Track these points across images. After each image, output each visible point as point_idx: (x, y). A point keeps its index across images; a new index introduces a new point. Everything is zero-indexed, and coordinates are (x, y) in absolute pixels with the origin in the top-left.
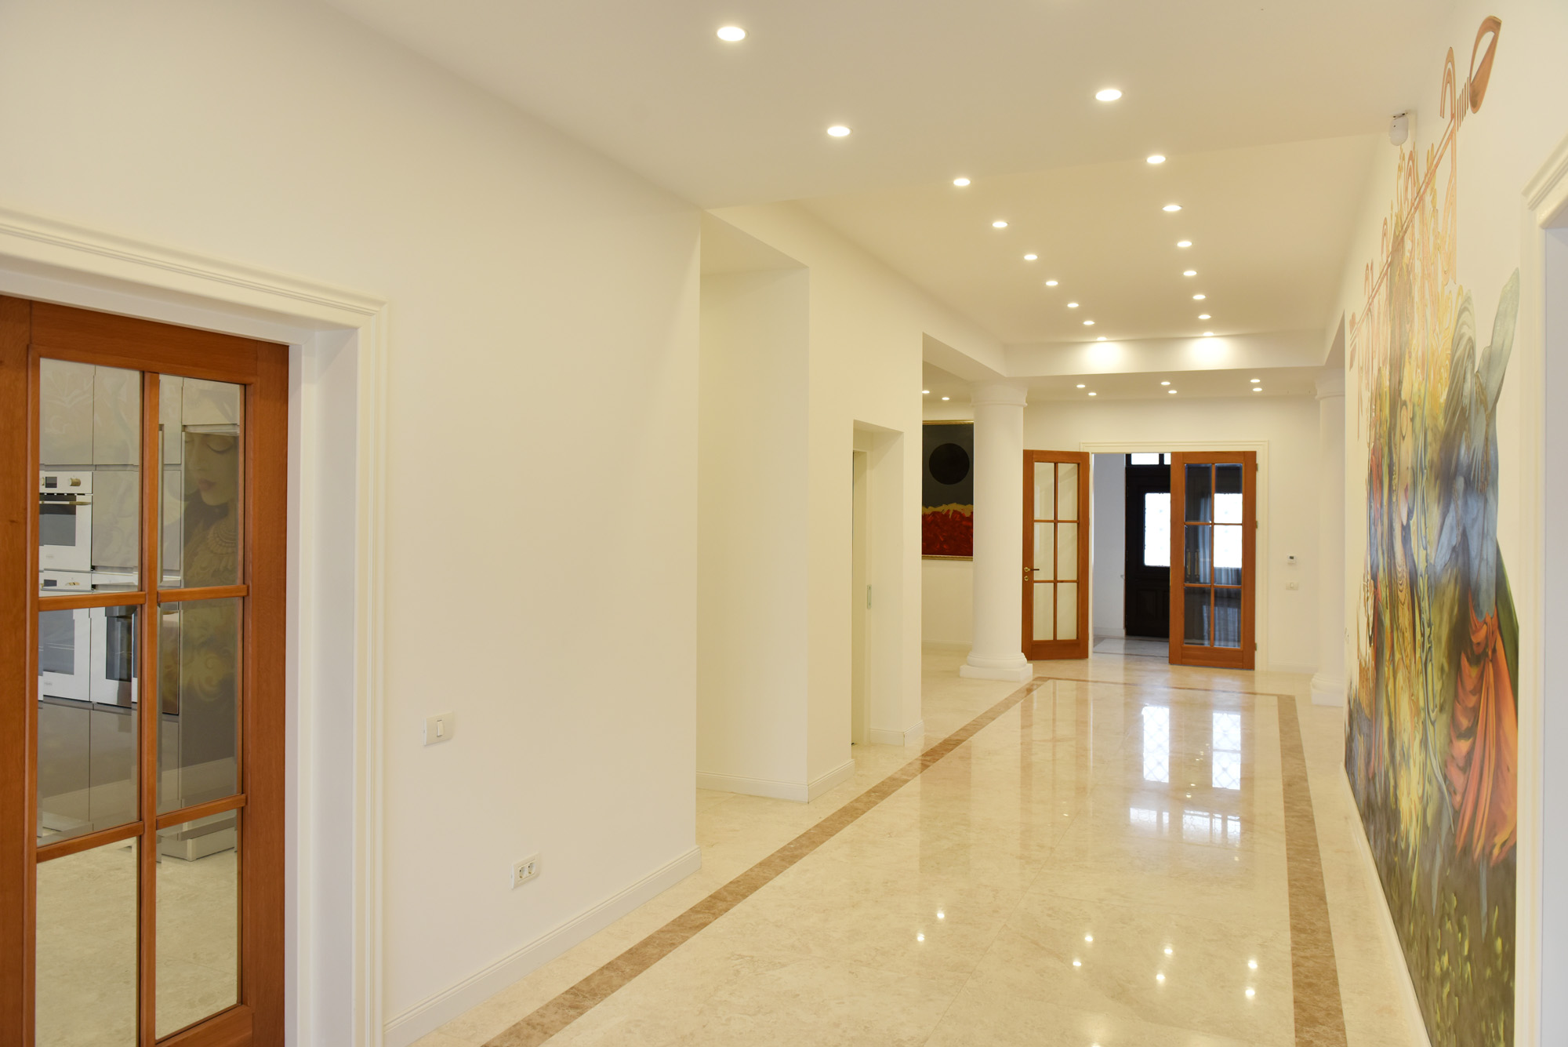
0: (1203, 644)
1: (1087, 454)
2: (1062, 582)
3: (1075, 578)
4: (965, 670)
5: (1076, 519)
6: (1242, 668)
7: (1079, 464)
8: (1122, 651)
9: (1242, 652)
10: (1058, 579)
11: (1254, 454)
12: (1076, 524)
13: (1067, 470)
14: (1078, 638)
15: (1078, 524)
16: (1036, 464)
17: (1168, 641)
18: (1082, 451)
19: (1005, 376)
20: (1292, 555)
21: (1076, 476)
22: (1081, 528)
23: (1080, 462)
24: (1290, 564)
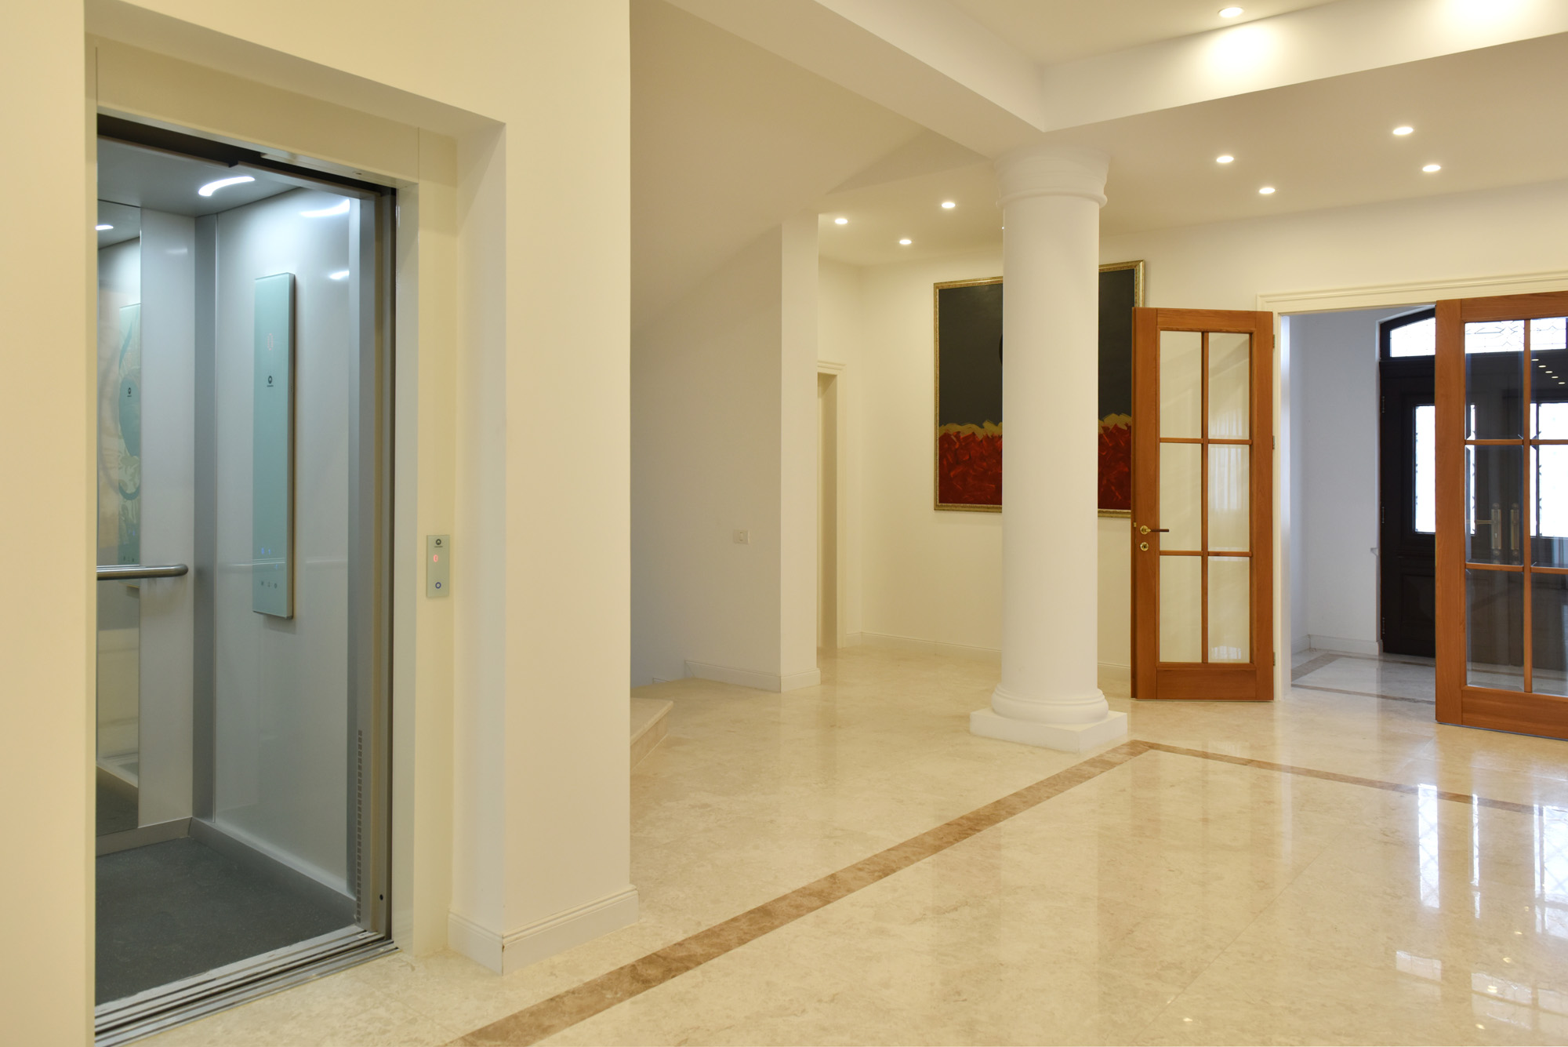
1: (1268, 316)
2: (1219, 554)
3: (1247, 549)
4: (982, 719)
5: (1247, 437)
7: (1251, 334)
8: (1373, 687)
10: (1210, 549)
12: (1247, 446)
13: (1228, 347)
14: (1252, 659)
15: (1251, 446)
16: (1163, 333)
17: (1435, 666)
18: (1259, 309)
19: (1043, 130)
21: (1248, 360)
22: (1255, 453)
23: (1253, 329)
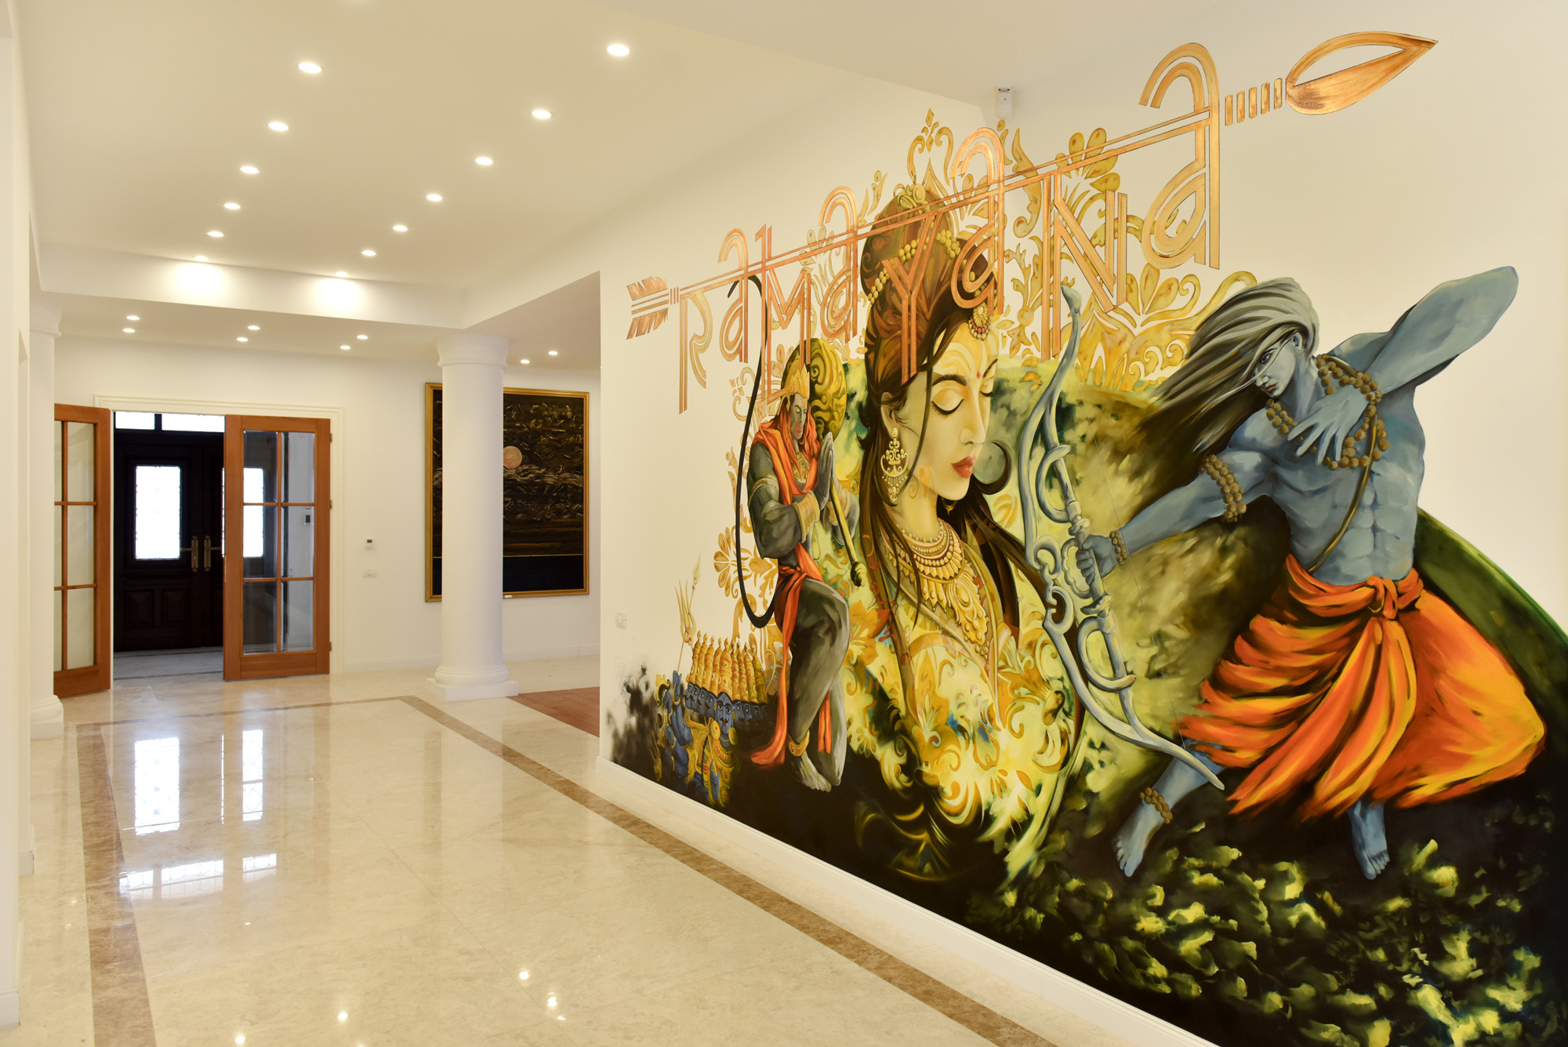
0: (273, 651)
2: (74, 587)
3: (90, 581)
6: (316, 673)
7: (95, 425)
9: (315, 654)
10: (70, 584)
11: (327, 422)
12: (92, 507)
14: (95, 662)
15: (95, 507)
17: (222, 650)
20: (370, 538)
23: (96, 421)
24: (368, 549)
